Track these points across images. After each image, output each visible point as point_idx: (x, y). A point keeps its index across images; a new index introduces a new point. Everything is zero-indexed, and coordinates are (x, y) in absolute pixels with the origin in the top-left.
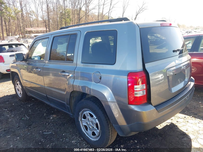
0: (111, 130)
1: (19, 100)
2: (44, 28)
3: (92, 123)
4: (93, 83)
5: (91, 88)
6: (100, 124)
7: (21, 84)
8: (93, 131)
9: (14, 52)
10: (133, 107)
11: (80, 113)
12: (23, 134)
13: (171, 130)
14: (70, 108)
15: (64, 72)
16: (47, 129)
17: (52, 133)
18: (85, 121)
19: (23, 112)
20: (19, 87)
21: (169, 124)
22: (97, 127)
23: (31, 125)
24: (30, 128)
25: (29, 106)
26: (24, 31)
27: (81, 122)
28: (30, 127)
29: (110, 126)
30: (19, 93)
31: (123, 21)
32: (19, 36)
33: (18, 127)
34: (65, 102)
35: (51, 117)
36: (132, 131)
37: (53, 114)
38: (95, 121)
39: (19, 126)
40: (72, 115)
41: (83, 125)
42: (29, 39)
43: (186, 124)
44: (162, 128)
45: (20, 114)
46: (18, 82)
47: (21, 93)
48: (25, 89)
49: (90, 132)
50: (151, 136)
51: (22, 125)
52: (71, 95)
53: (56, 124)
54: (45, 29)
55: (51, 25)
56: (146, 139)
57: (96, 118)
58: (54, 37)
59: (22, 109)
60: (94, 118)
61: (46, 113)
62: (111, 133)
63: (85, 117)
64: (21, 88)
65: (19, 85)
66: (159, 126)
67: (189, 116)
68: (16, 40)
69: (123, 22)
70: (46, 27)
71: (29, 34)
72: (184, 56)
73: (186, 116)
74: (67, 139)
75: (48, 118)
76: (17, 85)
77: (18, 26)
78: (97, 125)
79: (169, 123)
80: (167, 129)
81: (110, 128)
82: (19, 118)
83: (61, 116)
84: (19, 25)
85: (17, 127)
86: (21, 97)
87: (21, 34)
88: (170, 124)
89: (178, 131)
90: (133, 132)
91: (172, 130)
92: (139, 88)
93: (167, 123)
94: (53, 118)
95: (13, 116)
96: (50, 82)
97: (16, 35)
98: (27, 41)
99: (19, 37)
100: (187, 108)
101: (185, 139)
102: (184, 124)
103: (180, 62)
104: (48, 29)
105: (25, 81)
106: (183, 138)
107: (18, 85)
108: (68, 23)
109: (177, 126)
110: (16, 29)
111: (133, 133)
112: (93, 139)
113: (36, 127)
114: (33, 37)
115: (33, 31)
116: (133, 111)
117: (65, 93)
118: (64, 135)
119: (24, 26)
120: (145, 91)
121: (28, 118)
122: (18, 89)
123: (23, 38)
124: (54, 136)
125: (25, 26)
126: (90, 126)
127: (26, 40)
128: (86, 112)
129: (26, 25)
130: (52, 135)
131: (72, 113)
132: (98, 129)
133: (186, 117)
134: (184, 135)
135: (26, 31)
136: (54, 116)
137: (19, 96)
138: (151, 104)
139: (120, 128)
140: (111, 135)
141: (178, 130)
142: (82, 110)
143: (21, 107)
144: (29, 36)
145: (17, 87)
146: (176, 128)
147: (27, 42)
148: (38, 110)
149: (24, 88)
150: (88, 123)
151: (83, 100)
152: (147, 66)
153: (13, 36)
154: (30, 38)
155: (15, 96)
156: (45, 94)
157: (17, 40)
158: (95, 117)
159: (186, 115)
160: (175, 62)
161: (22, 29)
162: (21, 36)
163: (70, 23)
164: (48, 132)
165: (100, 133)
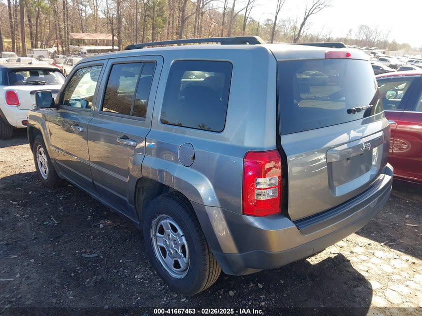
0: (208, 261)
1: (43, 184)
2: (108, 35)
3: (175, 244)
4: (180, 165)
5: (175, 175)
6: (188, 246)
7: (46, 153)
8: (175, 259)
9: (39, 84)
10: (251, 219)
11: (154, 222)
12: (42, 254)
13: (335, 269)
14: (135, 211)
15: (126, 138)
16: (90, 248)
17: (98, 256)
18: (162, 237)
19: (48, 210)
20: (43, 158)
21: (332, 256)
22: (184, 252)
23: (60, 237)
24: (58, 242)
25: (61, 198)
26: (68, 38)
27: (154, 239)
28: (57, 240)
29: (207, 252)
30: (44, 170)
31: (248, 44)
32: (55, 49)
33: (34, 240)
34: (126, 197)
35: (101, 223)
36: (247, 266)
37: (105, 218)
38: (181, 240)
39: (37, 238)
40: (138, 223)
41: (157, 245)
42: (77, 57)
43: (368, 258)
44: (317, 263)
45: (42, 214)
46: (42, 150)
47: (47, 170)
48: (54, 165)
49: (170, 261)
50: (293, 277)
51: (42, 236)
52: (138, 186)
53: (109, 239)
54: (110, 38)
55: (123, 29)
56: (282, 282)
57: (181, 234)
58: (112, 65)
59: (47, 204)
60: (179, 234)
61: (92, 215)
62: (208, 265)
63: (162, 231)
64: (46, 160)
65: (43, 154)
66: (313, 258)
67: (377, 243)
68: (50, 57)
69: (248, 46)
70: (112, 32)
71: (77, 47)
72: (375, 121)
73: (372, 242)
74: (125, 271)
75: (95, 226)
76: (39, 155)
77: (56, 27)
78: (183, 247)
79: (334, 254)
80: (329, 265)
81: (207, 257)
82: (38, 221)
83: (121, 224)
84: (58, 27)
85: (33, 238)
86: (45, 178)
87: (62, 44)
88: (335, 257)
89: (349, 272)
90: (250, 269)
91: (337, 268)
92: (264, 183)
93: (331, 253)
94: (104, 226)
95: (26, 216)
96: (106, 155)
97: (51, 47)
98: (71, 61)
99: (55, 52)
100: (377, 226)
101: (360, 289)
102: (365, 258)
103: (360, 135)
104: (115, 38)
105: (55, 149)
106: (357, 286)
107: (41, 154)
108: (160, 28)
109: (348, 261)
110: (51, 35)
111: (250, 271)
112: (175, 274)
113: (70, 241)
114: (85, 53)
115: (86, 41)
116: (250, 226)
117: (127, 180)
118: (121, 261)
119: (68, 29)
120: (277, 189)
121: (55, 223)
122: (41, 163)
123: (63, 53)
124: (102, 263)
125: (70, 28)
126: (170, 249)
127: (69, 58)
128: (165, 221)
129: (72, 27)
130: (98, 260)
131: (139, 221)
132: (185, 256)
133: (372, 245)
134: (360, 280)
135: (71, 40)
136: (108, 222)
137: (44, 177)
138: (287, 216)
139: (226, 259)
140: (208, 271)
141: (350, 270)
142: (158, 217)
143: (45, 198)
144: (77, 51)
145: (40, 159)
146: (348, 264)
147: (71, 64)
148: (78, 208)
149: (53, 161)
150: (168, 244)
151: (160, 197)
152: (286, 140)
153: (45, 48)
154: (79, 54)
155: (36, 176)
156: (90, 178)
157: (52, 58)
158: (180, 232)
159: (372, 240)
160: (349, 134)
161: (64, 34)
162: (60, 48)
163: (163, 27)
164: (91, 253)
165: (188, 264)
